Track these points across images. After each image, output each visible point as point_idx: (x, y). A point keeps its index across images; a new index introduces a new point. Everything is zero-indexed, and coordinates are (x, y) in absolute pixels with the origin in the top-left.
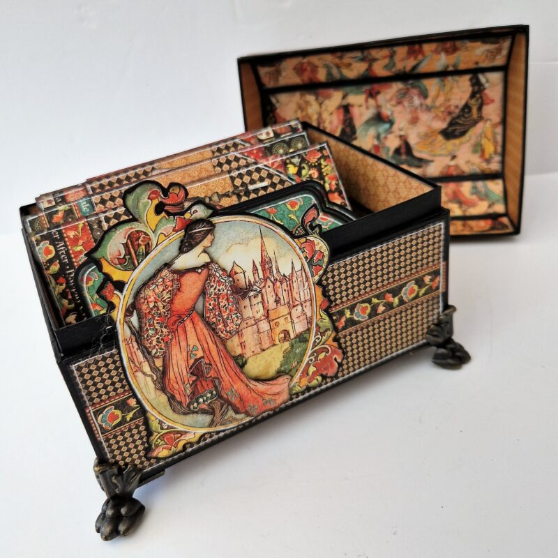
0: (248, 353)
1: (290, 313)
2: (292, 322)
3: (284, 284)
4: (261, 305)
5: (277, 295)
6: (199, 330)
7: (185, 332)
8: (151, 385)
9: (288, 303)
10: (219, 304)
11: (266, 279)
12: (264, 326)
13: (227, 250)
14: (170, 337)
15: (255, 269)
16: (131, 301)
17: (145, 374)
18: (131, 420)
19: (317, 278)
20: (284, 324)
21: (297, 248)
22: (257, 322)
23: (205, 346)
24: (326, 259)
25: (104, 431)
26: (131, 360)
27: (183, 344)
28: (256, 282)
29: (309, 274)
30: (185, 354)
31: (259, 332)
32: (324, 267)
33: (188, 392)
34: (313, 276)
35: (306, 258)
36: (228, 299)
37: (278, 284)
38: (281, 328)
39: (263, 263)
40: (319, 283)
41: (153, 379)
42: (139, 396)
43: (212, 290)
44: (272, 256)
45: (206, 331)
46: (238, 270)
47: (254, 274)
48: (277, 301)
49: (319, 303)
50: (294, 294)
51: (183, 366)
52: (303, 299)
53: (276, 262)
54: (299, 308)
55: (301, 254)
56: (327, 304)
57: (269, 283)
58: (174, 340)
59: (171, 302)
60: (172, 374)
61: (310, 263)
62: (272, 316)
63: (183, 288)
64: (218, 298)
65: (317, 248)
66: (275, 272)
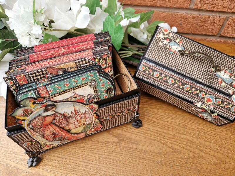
0: (71, 129)
1: (85, 120)
2: (86, 122)
3: (83, 115)
4: (75, 120)
5: (80, 117)
6: (53, 127)
7: (49, 128)
8: (40, 137)
9: (84, 118)
10: (60, 121)
11: (76, 114)
12: (77, 123)
13: (62, 110)
14: (44, 129)
15: (72, 112)
16: (28, 123)
17: (37, 136)
18: (34, 144)
19: (94, 112)
20: (83, 122)
21: (87, 107)
22: (74, 123)
23: (56, 130)
24: (97, 108)
25: (26, 146)
26: (32, 133)
27: (48, 130)
28: (72, 115)
29: (91, 112)
30: (49, 132)
31: (75, 124)
32: (96, 110)
33: (52, 138)
34: (92, 112)
35: (90, 109)
36: (63, 120)
37: (81, 115)
38: (82, 123)
39: (75, 111)
40: (95, 113)
41: (40, 136)
42: (36, 140)
43: (57, 119)
44: (78, 109)
45: (56, 127)
46: (66, 113)
47: (72, 114)
48: (81, 118)
49: (95, 117)
50: (86, 116)
51: (49, 134)
52: (89, 117)
53: (79, 110)
54: (88, 119)
55: (88, 108)
56: (98, 117)
57: (77, 115)
58: (45, 130)
59: (43, 123)
60: (46, 136)
61: (92, 110)
62: (79, 121)
63: (46, 120)
64: (59, 120)
65: (94, 106)
66: (79, 112)
